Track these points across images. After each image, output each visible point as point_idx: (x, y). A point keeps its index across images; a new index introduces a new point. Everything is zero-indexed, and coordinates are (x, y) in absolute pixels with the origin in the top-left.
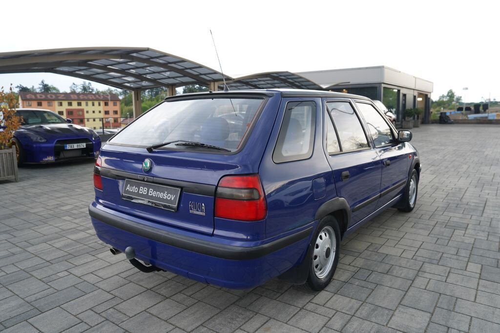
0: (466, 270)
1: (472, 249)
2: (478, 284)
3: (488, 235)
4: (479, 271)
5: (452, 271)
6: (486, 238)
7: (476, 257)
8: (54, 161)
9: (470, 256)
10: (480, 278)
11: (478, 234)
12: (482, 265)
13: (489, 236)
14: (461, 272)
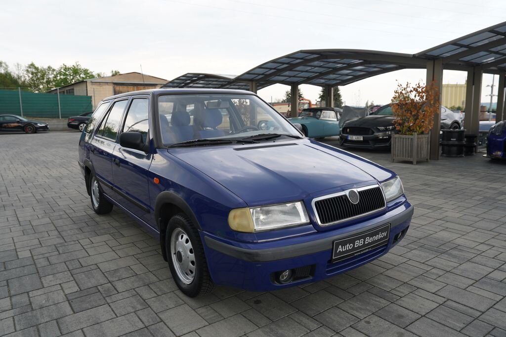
0: (30, 250)
1: (37, 270)
2: (15, 246)
3: (31, 304)
4: (19, 253)
5: (40, 246)
6: (31, 294)
7: (29, 264)
8: (501, 157)
9: (35, 262)
10: (16, 249)
11: (44, 296)
12: (18, 259)
13: (28, 302)
14: (32, 247)
